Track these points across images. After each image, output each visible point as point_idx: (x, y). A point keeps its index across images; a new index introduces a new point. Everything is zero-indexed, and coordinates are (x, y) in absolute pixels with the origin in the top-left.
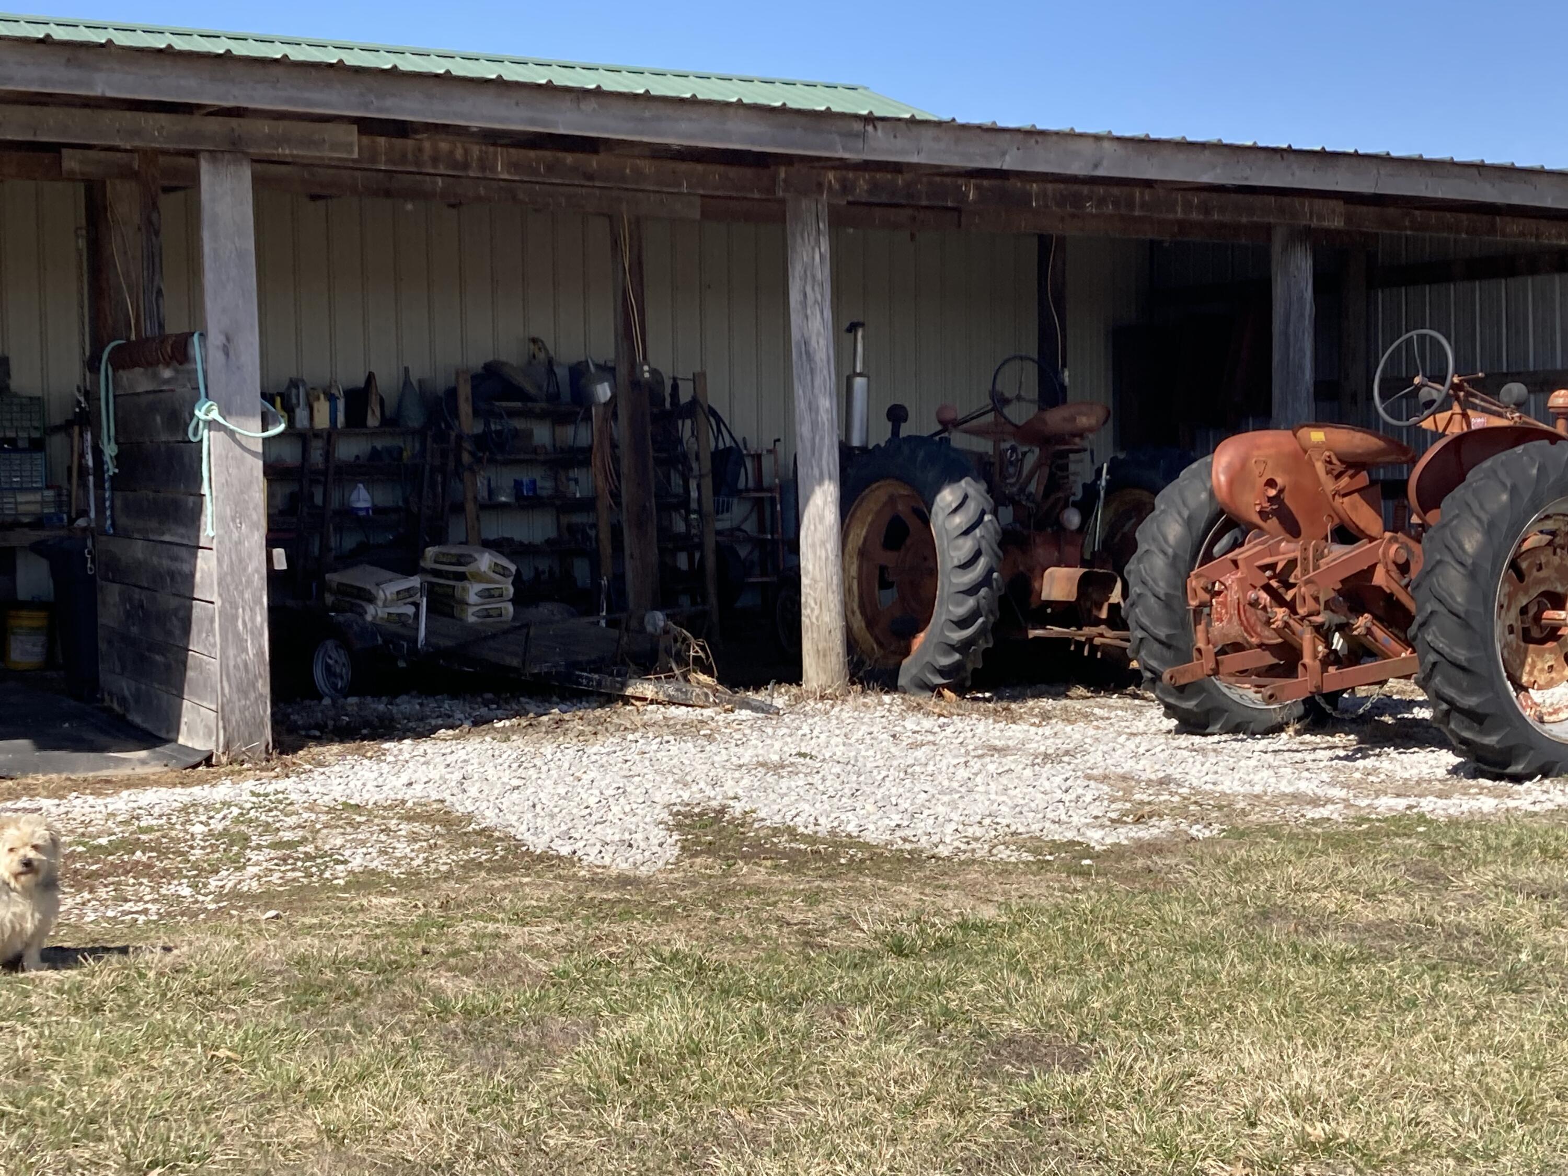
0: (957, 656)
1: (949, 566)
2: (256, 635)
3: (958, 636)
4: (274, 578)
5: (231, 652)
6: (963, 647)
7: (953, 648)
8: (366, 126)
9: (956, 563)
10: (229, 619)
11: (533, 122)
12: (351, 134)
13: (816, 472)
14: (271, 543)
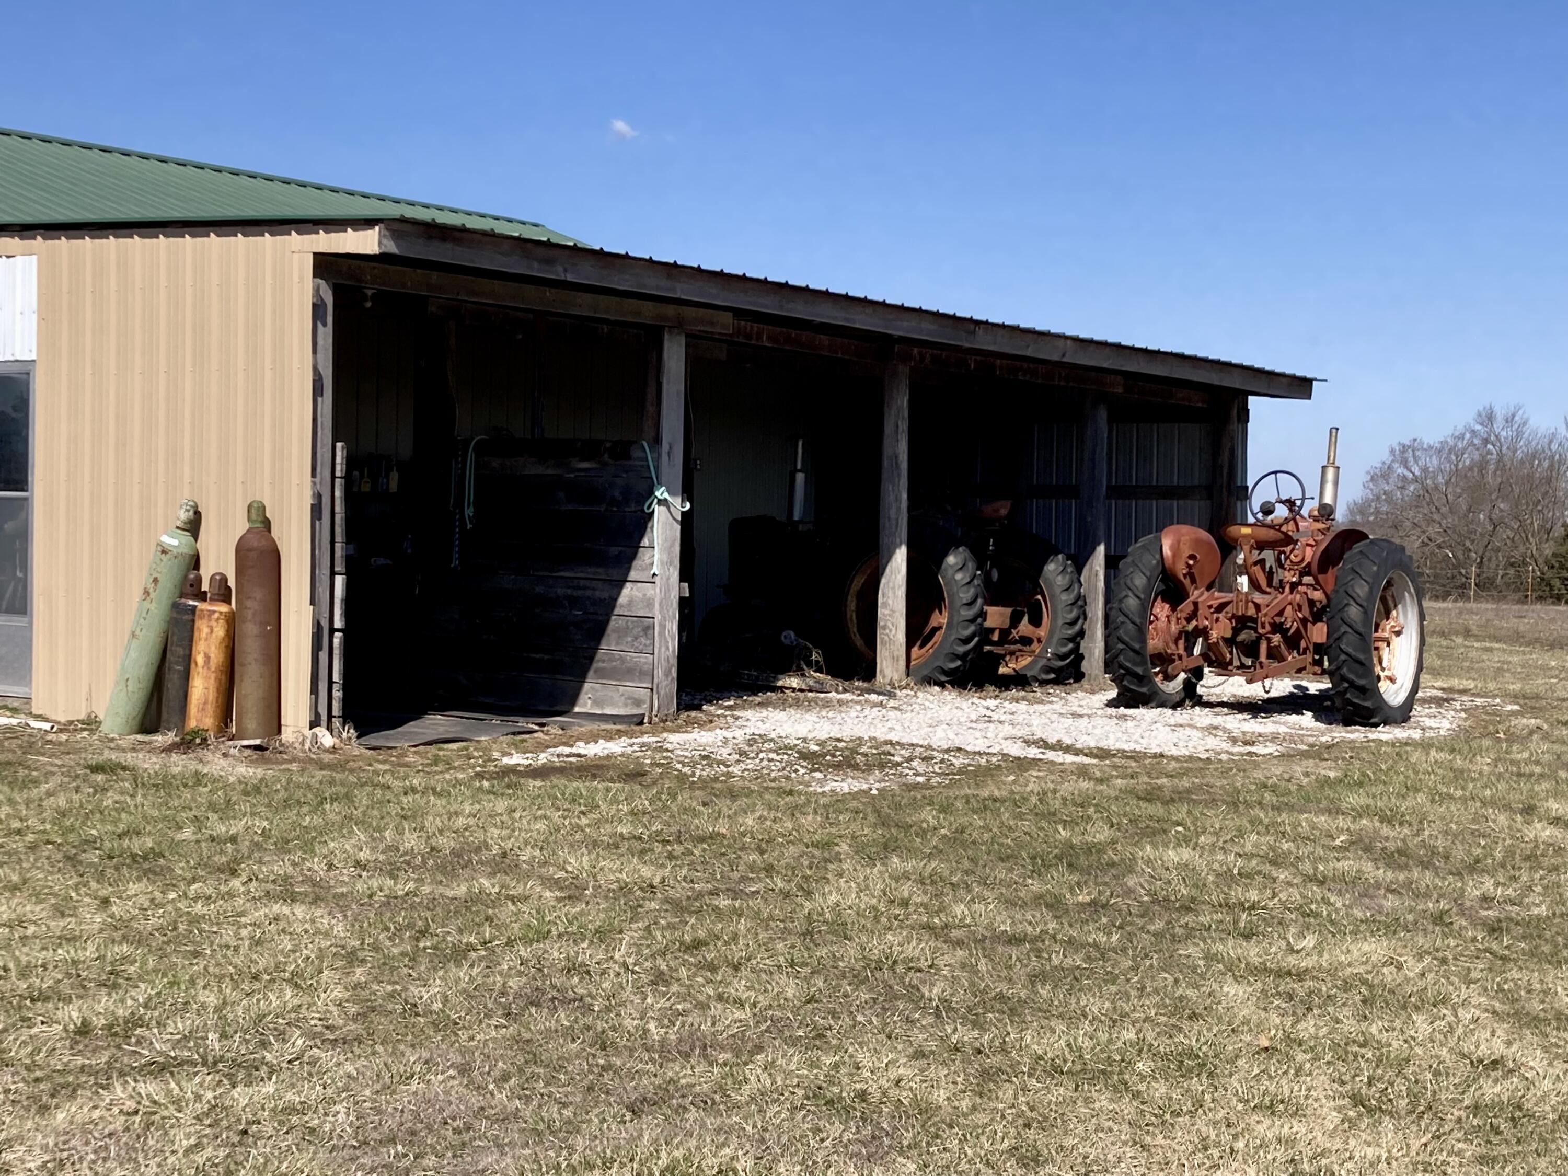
0: (959, 663)
1: (958, 604)
2: (673, 640)
3: (961, 649)
4: (682, 600)
5: (663, 649)
6: (963, 657)
7: (957, 657)
8: (738, 313)
9: (965, 601)
10: (663, 627)
11: (847, 320)
12: (728, 318)
13: (898, 541)
14: (682, 579)
